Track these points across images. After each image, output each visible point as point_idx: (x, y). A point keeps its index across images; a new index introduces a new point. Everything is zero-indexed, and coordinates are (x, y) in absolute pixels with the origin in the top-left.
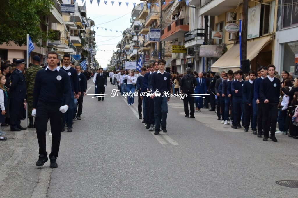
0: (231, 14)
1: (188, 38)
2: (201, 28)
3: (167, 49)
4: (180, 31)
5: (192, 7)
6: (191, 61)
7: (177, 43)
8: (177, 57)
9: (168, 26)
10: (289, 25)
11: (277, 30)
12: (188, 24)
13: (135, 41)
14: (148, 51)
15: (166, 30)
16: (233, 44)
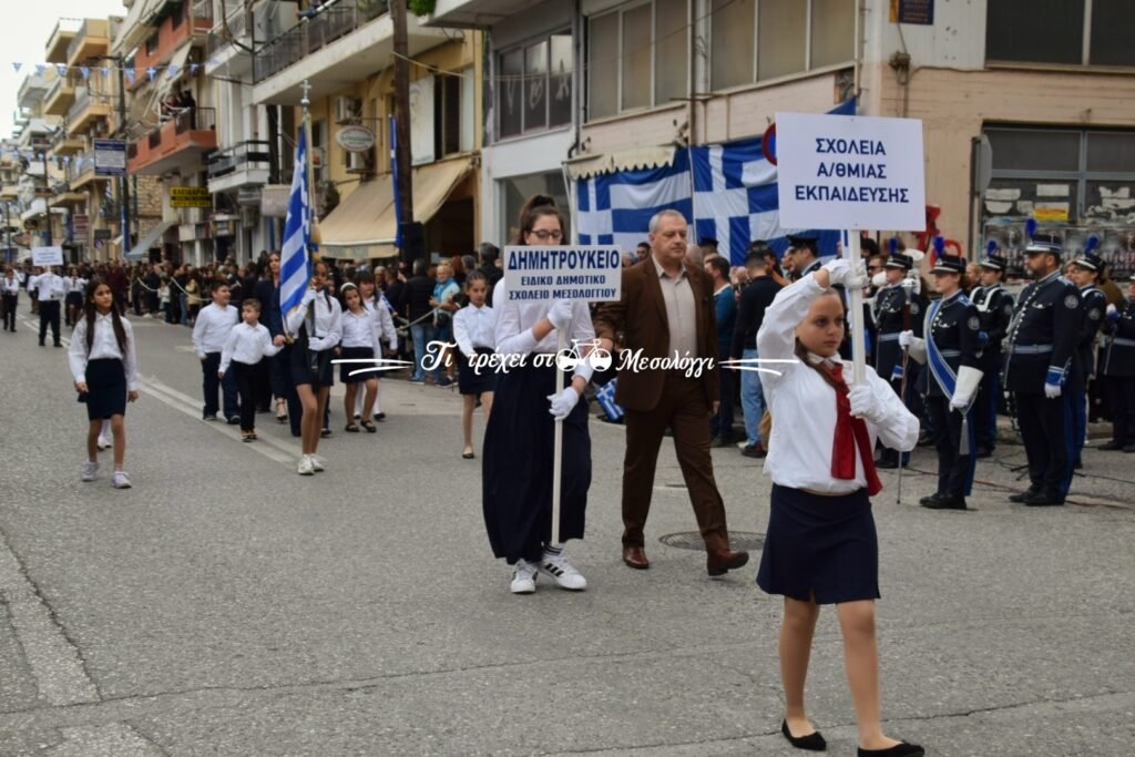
0: (348, 102)
1: (218, 167)
2: (253, 139)
3: (146, 197)
4: (190, 148)
5: (223, 80)
6: (228, 228)
7: (177, 181)
8: (180, 220)
9: (148, 132)
10: (517, 131)
11: (485, 143)
12: (213, 127)
13: (36, 178)
14: (82, 204)
15: (143, 145)
16: (357, 183)
